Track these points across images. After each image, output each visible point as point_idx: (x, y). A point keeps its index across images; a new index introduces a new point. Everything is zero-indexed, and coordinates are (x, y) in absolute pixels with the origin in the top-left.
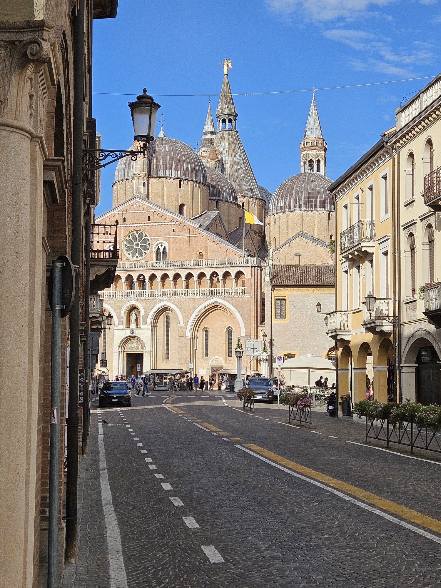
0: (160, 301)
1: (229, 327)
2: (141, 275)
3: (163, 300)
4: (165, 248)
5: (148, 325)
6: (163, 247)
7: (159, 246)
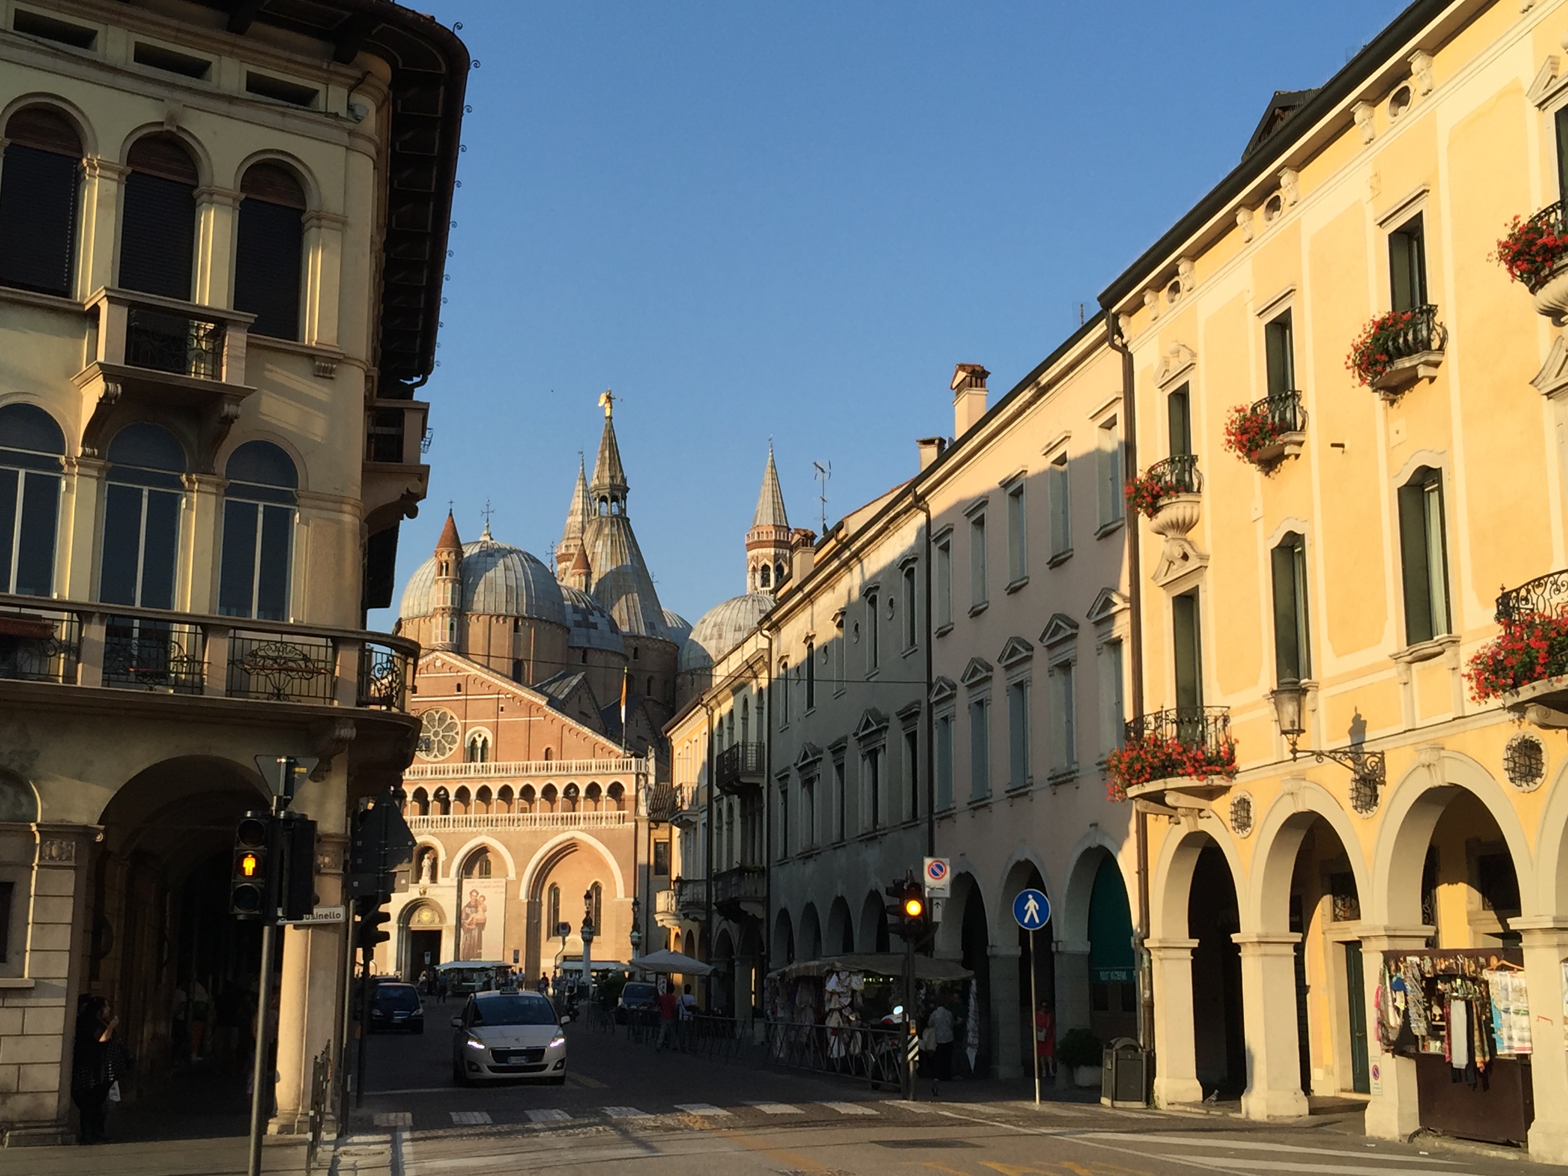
0: (475, 835)
1: (596, 883)
2: (442, 788)
3: (480, 834)
4: (485, 741)
5: (452, 880)
6: (482, 738)
7: (476, 736)
